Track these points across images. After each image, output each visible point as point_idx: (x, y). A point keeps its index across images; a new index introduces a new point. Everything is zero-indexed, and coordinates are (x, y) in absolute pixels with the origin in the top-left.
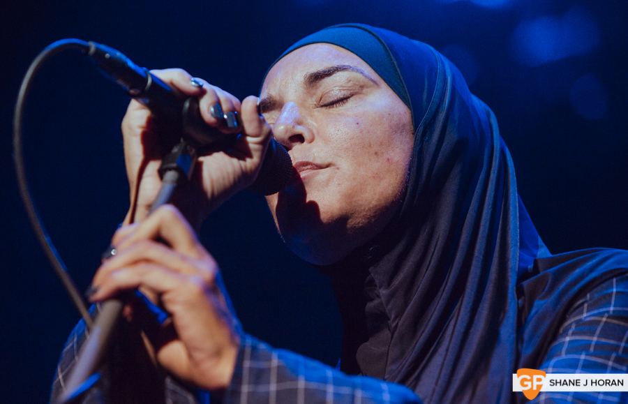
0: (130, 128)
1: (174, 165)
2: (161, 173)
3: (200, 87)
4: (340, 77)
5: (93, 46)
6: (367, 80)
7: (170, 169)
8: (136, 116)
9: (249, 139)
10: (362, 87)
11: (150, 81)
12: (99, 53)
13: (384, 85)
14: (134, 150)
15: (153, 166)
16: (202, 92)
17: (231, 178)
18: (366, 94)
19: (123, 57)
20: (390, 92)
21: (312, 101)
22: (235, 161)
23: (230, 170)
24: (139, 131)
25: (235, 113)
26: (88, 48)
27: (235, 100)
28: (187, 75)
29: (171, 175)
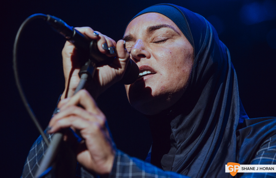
0: (66, 54)
1: (86, 71)
2: (80, 75)
3: (98, 35)
4: (163, 31)
5: (49, 17)
6: (175, 33)
7: (84, 73)
8: (68, 49)
9: (120, 59)
10: (173, 35)
11: (75, 33)
12: (52, 20)
13: (183, 35)
14: (67, 64)
15: (76, 71)
16: (98, 38)
17: (111, 77)
18: (174, 39)
19: (63, 22)
20: (185, 39)
21: (150, 39)
22: (113, 69)
23: (111, 73)
24: (70, 55)
25: (114, 48)
26: (47, 18)
27: (114, 42)
28: (92, 30)
29: (84, 76)
